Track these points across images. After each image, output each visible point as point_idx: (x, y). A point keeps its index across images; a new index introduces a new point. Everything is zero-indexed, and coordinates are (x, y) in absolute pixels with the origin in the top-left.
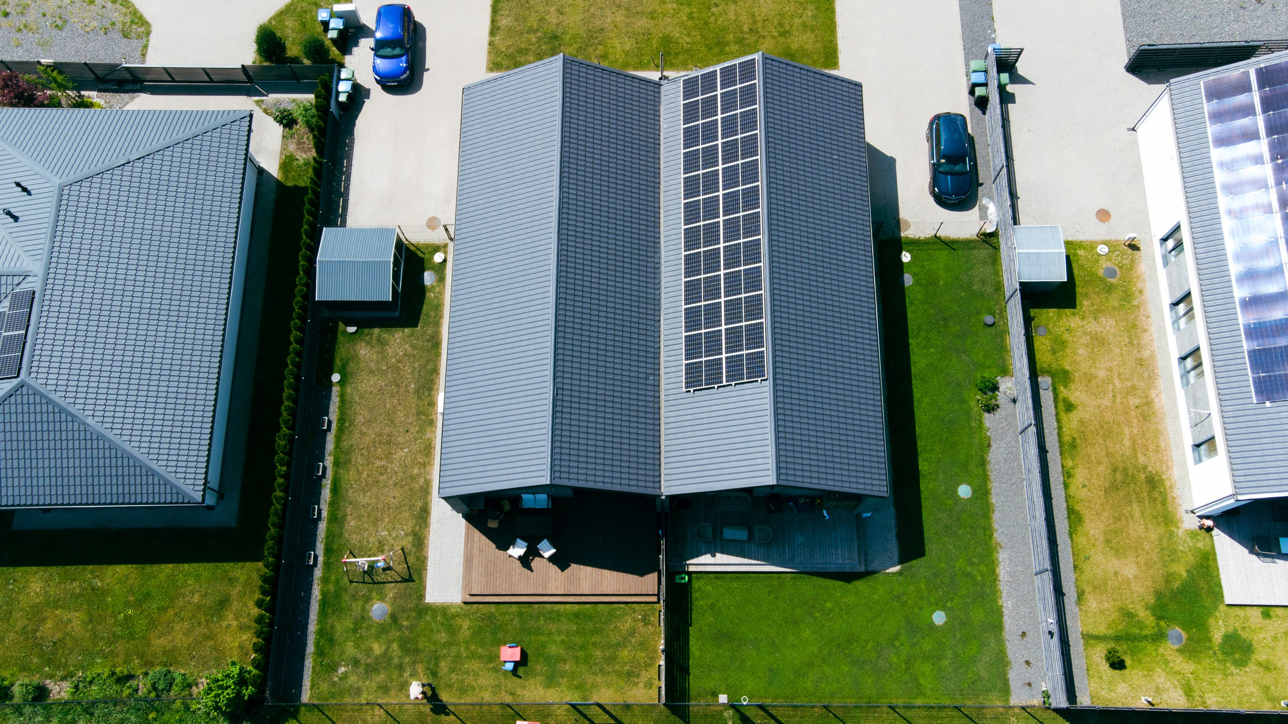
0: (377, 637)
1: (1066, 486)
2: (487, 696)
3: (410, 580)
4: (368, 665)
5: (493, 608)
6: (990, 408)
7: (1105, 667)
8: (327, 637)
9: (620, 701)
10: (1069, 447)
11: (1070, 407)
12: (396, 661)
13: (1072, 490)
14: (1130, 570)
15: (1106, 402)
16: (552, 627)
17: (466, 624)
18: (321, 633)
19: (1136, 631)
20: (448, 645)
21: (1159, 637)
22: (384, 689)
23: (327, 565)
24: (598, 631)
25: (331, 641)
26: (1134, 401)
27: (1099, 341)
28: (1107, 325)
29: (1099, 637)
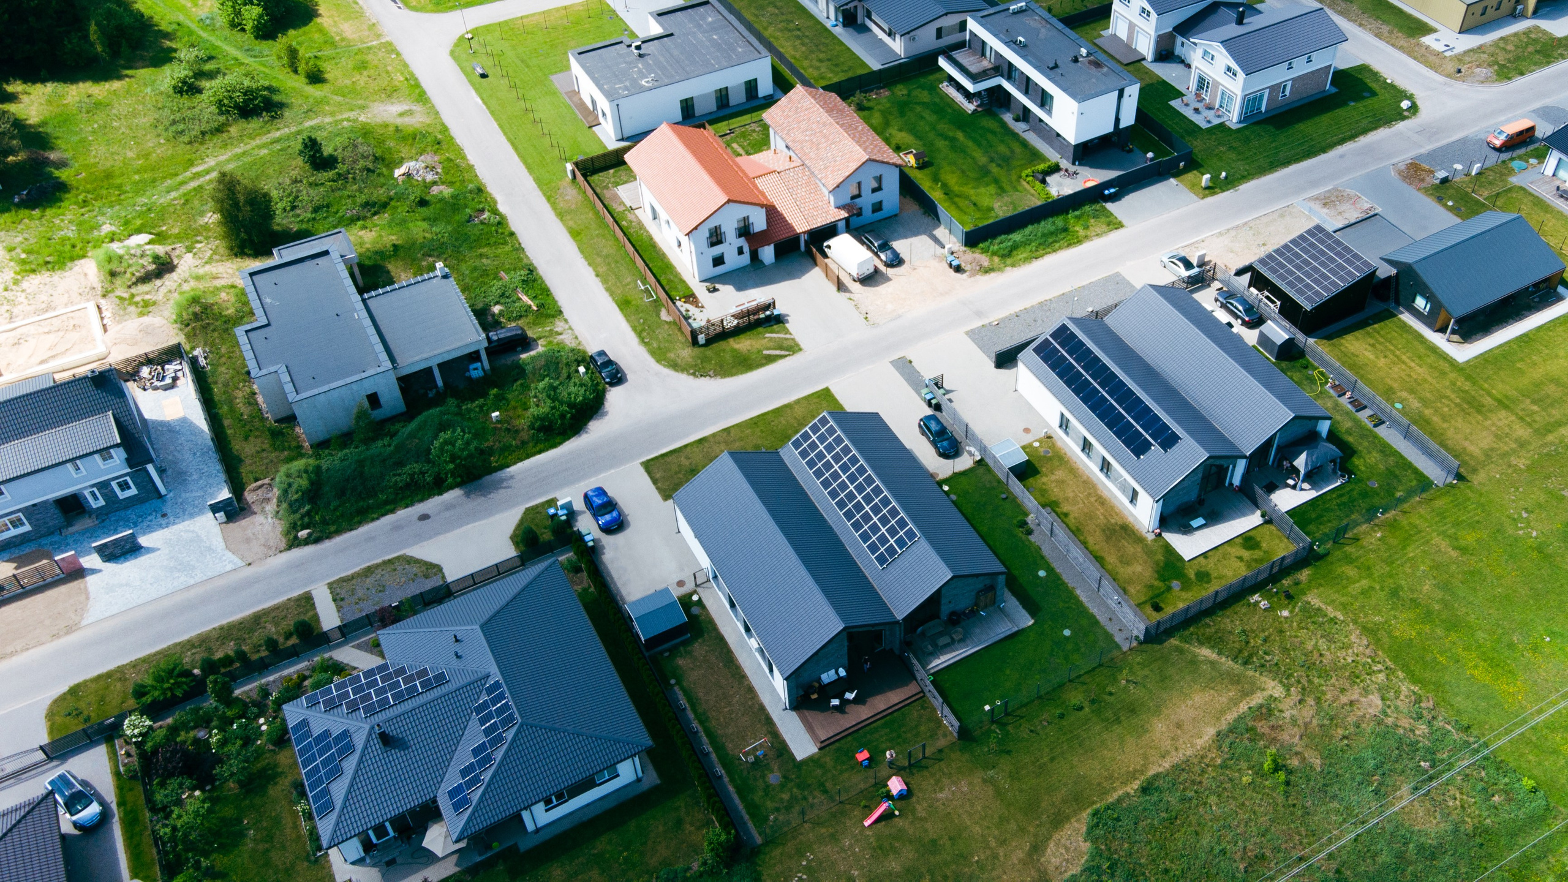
0: (782, 791)
2: (862, 786)
3: (783, 754)
4: (785, 807)
5: (836, 744)
6: (1030, 533)
7: (1155, 613)
8: (752, 806)
9: (934, 750)
12: (800, 797)
13: (1091, 547)
15: (1081, 505)
17: (827, 759)
18: (748, 806)
19: (1157, 592)
20: (824, 774)
21: (1169, 589)
22: (803, 813)
23: (729, 773)
24: (902, 726)
25: (756, 807)
29: (1144, 603)
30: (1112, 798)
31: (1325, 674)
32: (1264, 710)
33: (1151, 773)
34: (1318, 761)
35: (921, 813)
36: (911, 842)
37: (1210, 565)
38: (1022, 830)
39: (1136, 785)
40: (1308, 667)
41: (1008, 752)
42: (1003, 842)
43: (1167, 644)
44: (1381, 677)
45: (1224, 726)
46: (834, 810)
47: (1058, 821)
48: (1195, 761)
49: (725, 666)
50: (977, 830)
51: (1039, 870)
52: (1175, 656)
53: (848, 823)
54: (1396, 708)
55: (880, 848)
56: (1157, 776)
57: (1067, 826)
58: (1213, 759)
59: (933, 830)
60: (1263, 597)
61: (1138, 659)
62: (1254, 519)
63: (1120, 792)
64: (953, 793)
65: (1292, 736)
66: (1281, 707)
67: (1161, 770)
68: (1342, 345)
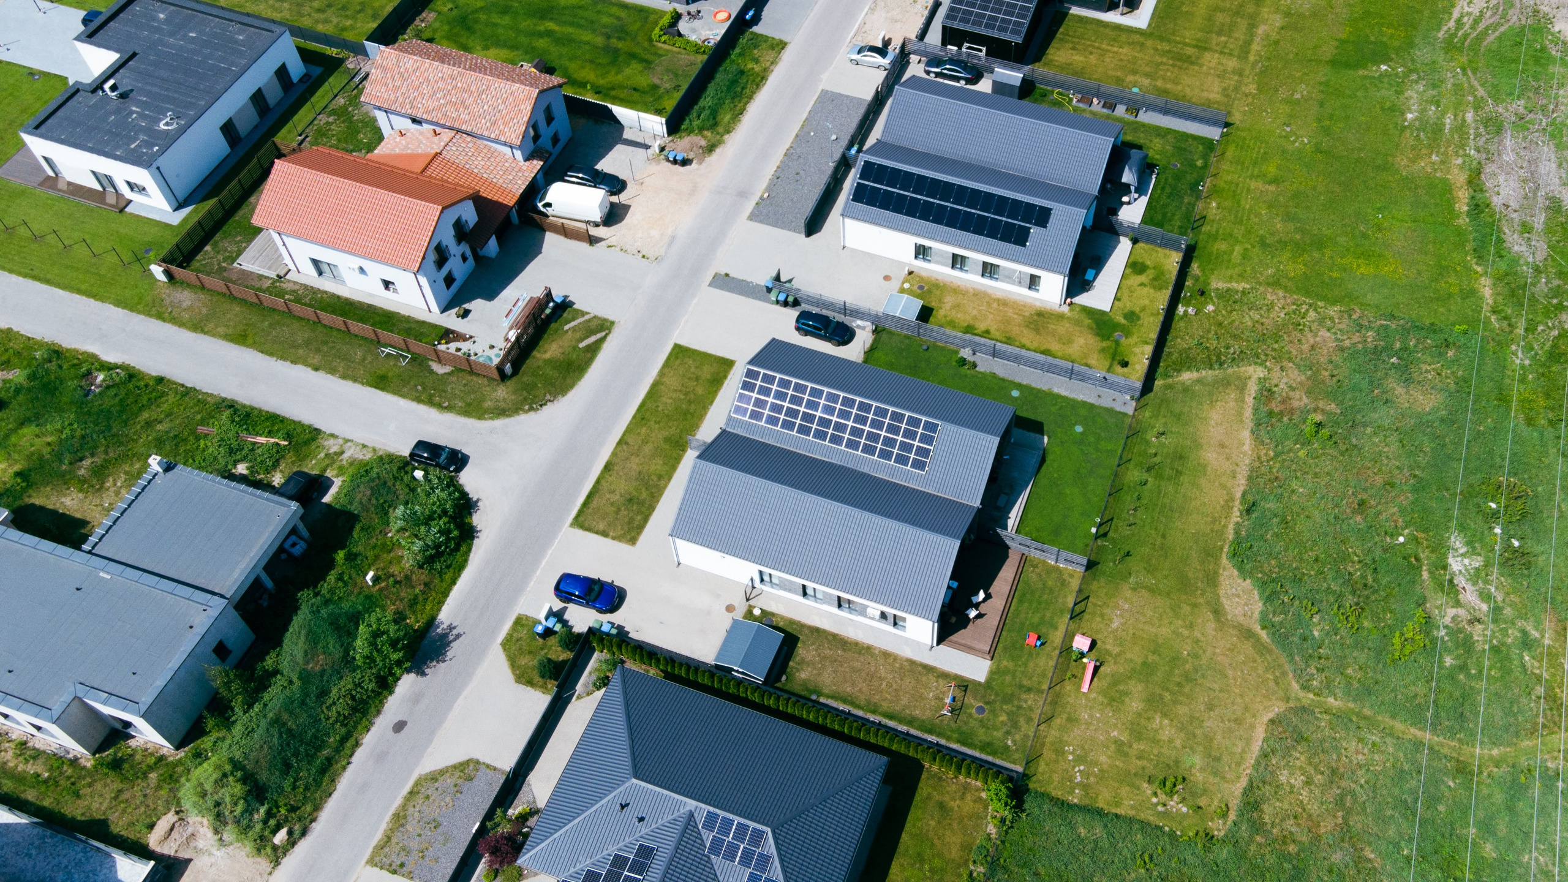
0: (996, 716)
1: (1028, 349)
2: (1052, 663)
3: (967, 687)
4: (1012, 726)
5: (1000, 645)
6: (975, 365)
7: (1125, 370)
8: (985, 747)
9: (1074, 594)
10: (1009, 341)
11: (987, 332)
12: (1014, 709)
13: (1032, 347)
14: (1082, 341)
15: (991, 316)
16: (1023, 616)
17: (1005, 663)
18: (982, 749)
19: (1111, 351)
20: (1014, 676)
21: (1117, 343)
22: (1029, 720)
23: (939, 735)
24: (1033, 592)
25: (989, 744)
26: (995, 305)
27: (957, 306)
28: (949, 300)
29: (1111, 366)
30: (1230, 534)
31: (1277, 338)
32: (1265, 393)
33: (1239, 495)
34: (1333, 406)
35: (1116, 650)
36: (1130, 678)
37: (1127, 304)
38: (1195, 606)
39: (1236, 513)
40: (1262, 339)
41: (1128, 554)
42: (1191, 626)
43: (1155, 388)
44: (1312, 314)
45: (1250, 424)
46: (1049, 699)
47: (1212, 580)
48: (1257, 464)
49: (844, 650)
50: (1165, 631)
51: (1234, 627)
52: (1169, 394)
53: (1071, 700)
54: (1340, 330)
55: (1113, 699)
56: (1244, 494)
57: (1221, 579)
58: (1266, 454)
59: (1136, 655)
60: (1188, 304)
61: (1147, 414)
62: (1124, 246)
63: (1231, 527)
64: (1121, 616)
65: (1300, 399)
66: (1275, 382)
67: (1242, 488)
68: (1052, 61)
